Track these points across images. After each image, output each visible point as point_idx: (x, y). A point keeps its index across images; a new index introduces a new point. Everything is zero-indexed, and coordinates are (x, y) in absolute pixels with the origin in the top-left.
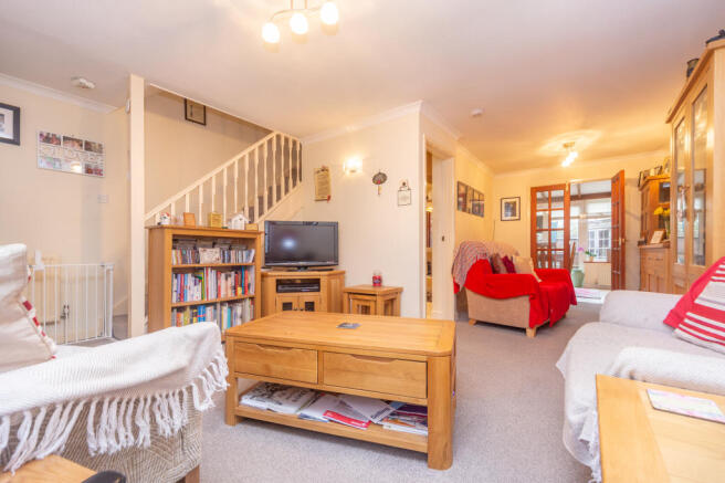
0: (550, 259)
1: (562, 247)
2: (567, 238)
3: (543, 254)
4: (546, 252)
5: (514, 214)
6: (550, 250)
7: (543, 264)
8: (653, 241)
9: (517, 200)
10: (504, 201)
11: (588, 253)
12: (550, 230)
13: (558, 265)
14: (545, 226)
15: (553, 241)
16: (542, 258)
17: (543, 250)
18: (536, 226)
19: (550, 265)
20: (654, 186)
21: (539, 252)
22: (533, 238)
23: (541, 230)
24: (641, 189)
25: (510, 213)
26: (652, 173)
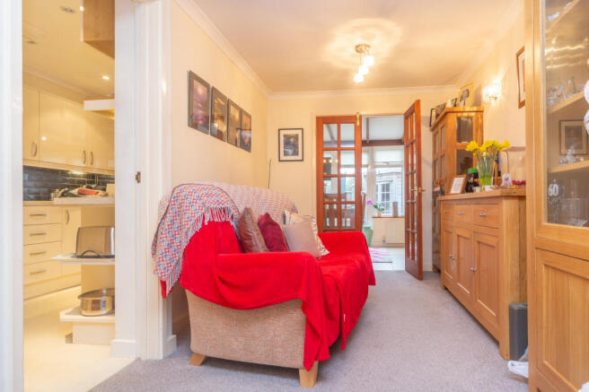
0: (339, 214)
1: (353, 199)
2: (358, 188)
3: (331, 209)
4: (335, 206)
5: (296, 153)
6: (339, 203)
7: (332, 222)
8: (453, 191)
9: (299, 132)
10: (282, 133)
11: (376, 207)
12: (339, 176)
13: (348, 223)
14: (334, 171)
15: (342, 192)
16: (331, 214)
17: (331, 204)
18: (324, 172)
19: (340, 222)
20: (452, 121)
21: (327, 206)
22: (320, 187)
23: (329, 177)
24: (432, 130)
25: (290, 151)
26: (449, 105)
